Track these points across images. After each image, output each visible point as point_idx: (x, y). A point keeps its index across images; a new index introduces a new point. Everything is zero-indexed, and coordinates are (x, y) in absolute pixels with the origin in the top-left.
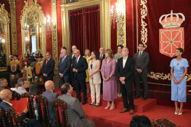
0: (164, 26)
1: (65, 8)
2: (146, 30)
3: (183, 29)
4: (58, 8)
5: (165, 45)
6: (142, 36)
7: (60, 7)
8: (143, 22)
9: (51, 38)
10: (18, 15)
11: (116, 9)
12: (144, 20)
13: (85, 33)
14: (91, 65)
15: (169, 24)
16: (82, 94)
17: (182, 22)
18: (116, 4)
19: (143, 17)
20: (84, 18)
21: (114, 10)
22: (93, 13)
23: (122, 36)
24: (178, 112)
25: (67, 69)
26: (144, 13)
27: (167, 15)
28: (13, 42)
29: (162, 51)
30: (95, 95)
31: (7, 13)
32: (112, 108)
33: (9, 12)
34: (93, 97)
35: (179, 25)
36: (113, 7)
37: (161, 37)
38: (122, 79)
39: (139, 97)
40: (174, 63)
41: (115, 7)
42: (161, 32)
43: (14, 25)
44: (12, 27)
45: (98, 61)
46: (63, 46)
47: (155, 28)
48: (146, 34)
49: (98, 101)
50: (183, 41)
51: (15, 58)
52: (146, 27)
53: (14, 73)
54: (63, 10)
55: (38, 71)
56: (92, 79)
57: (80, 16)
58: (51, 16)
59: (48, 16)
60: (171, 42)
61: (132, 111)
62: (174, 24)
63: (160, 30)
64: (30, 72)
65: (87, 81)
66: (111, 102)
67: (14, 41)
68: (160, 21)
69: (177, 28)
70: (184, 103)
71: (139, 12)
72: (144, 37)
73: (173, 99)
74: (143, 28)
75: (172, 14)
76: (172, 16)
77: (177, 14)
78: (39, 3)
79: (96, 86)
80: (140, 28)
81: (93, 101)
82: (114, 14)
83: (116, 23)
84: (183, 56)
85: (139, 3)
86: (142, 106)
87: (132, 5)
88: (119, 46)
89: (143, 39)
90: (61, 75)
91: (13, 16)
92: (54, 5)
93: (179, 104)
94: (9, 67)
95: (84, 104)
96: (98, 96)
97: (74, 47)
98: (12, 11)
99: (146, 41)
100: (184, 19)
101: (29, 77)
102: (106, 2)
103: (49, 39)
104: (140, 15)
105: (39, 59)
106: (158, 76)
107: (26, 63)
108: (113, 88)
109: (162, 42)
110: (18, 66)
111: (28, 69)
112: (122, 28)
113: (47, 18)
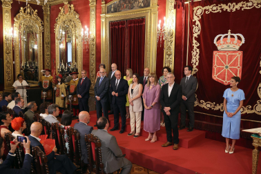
0: (219, 48)
1: (106, 19)
2: (198, 50)
3: (241, 52)
4: (98, 18)
5: (219, 70)
6: (193, 57)
7: (100, 17)
8: (194, 41)
9: (88, 52)
10: (53, 23)
11: (164, 25)
12: (195, 38)
13: (127, 49)
14: (132, 90)
15: (225, 46)
16: (120, 120)
17: (241, 45)
18: (165, 18)
19: (195, 35)
20: (127, 31)
21: (162, 26)
22: (138, 27)
23: (169, 55)
24: (229, 151)
25: (104, 92)
26: (197, 30)
27: (223, 36)
28: (45, 54)
29: (215, 77)
30: (135, 123)
31: (40, 20)
32: (153, 140)
33: (42, 19)
34: (132, 125)
35: (238, 47)
36: (160, 21)
37: (215, 61)
38: (167, 109)
39: (184, 127)
40: (228, 94)
41: (163, 22)
42: (216, 54)
43: (47, 34)
44: (45, 36)
45: (140, 85)
46: (102, 63)
47: (208, 49)
48: (198, 56)
49: (138, 131)
50: (241, 68)
51: (48, 72)
52: (198, 47)
53: (46, 90)
54: (103, 20)
55: (72, 89)
56: (133, 105)
57: (123, 29)
58: (89, 27)
59: (86, 27)
60: (227, 67)
61: (175, 146)
62: (231, 46)
63: (215, 52)
64: (63, 90)
65: (127, 105)
66: (152, 134)
67: (48, 53)
68: (215, 42)
69: (234, 52)
70: (237, 140)
71: (191, 29)
72: (195, 59)
73: (223, 135)
74: (195, 48)
75: (229, 34)
76: (229, 37)
77: (235, 35)
78: (77, 11)
79: (137, 114)
80: (191, 47)
81: (133, 130)
82: (161, 29)
83: (163, 41)
84: (239, 87)
85: (192, 18)
86: (187, 140)
87: (184, 20)
88: (166, 67)
89: (194, 61)
90: (98, 98)
91: (47, 24)
92: (93, 13)
93: (231, 141)
94: (41, 83)
95: (122, 132)
96: (138, 125)
97: (114, 65)
98: (45, 18)
99: (197, 64)
100: (243, 41)
101: (63, 96)
102: (153, 15)
103: (86, 53)
104: (192, 33)
105: (74, 76)
106: (209, 106)
107: (59, 80)
108: (156, 118)
109: (215, 66)
110: (51, 83)
111: (61, 87)
112: (170, 47)
113: (85, 30)
